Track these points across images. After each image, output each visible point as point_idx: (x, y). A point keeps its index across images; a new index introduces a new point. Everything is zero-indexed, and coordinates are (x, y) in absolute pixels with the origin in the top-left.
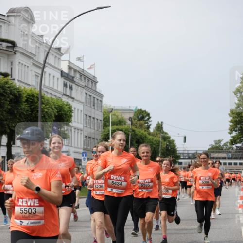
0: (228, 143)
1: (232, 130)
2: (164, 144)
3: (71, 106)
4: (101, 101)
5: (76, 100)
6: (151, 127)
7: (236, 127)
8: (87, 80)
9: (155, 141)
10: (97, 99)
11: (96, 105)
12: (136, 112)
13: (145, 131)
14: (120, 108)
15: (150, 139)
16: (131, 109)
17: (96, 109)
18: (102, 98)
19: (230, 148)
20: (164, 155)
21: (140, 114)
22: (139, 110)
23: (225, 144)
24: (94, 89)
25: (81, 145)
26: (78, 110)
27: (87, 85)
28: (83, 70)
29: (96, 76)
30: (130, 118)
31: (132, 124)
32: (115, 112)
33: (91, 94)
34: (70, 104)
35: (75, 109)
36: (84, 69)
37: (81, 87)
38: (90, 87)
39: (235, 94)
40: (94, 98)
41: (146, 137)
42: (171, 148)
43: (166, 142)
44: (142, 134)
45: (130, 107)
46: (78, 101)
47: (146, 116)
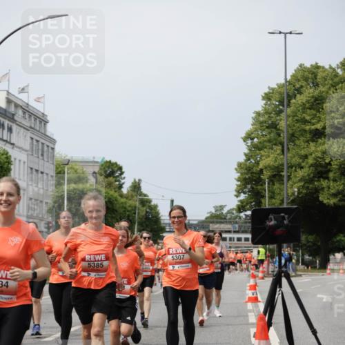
0: (233, 209)
1: (239, 191)
2: (142, 211)
3: (10, 156)
4: (53, 149)
5: (17, 147)
6: (124, 186)
7: (246, 187)
8: (33, 119)
9: (130, 206)
10: (48, 146)
11: (45, 154)
12: (102, 165)
13: (116, 191)
14: (80, 159)
15: (122, 203)
16: (96, 160)
17: (46, 159)
18: (54, 145)
19: (236, 217)
20: (142, 226)
21: (109, 167)
22: (107, 162)
23: (229, 212)
24: (43, 132)
25: (23, 212)
26: (20, 161)
27: (33, 126)
28: (28, 104)
29: (46, 113)
30: (94, 173)
31: (96, 182)
32: (74, 164)
33: (38, 139)
34: (7, 153)
35: (15, 159)
36: (30, 103)
37: (24, 128)
38: (38, 129)
39: (244, 141)
40: (43, 144)
41: (116, 200)
42: (153, 217)
43: (145, 208)
44: (112, 195)
45: (94, 158)
46: (19, 148)
47: (117, 171)
